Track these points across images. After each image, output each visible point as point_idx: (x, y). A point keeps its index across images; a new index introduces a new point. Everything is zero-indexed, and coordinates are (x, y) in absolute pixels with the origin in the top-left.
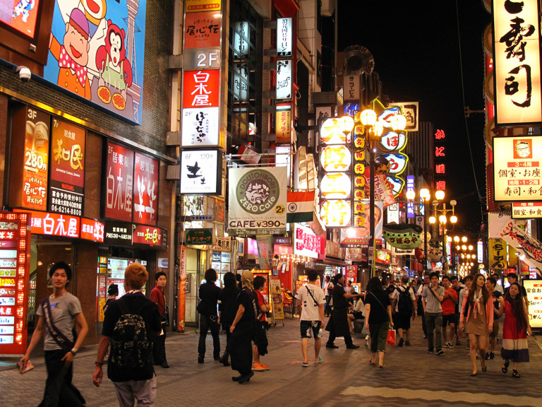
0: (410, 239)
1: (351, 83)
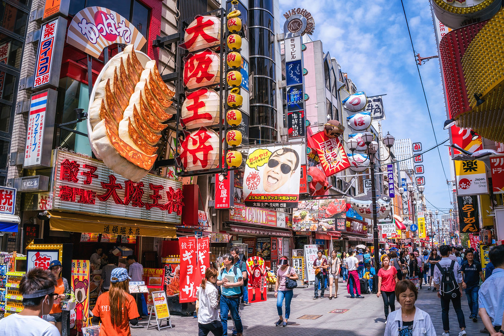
1: (292, 45)
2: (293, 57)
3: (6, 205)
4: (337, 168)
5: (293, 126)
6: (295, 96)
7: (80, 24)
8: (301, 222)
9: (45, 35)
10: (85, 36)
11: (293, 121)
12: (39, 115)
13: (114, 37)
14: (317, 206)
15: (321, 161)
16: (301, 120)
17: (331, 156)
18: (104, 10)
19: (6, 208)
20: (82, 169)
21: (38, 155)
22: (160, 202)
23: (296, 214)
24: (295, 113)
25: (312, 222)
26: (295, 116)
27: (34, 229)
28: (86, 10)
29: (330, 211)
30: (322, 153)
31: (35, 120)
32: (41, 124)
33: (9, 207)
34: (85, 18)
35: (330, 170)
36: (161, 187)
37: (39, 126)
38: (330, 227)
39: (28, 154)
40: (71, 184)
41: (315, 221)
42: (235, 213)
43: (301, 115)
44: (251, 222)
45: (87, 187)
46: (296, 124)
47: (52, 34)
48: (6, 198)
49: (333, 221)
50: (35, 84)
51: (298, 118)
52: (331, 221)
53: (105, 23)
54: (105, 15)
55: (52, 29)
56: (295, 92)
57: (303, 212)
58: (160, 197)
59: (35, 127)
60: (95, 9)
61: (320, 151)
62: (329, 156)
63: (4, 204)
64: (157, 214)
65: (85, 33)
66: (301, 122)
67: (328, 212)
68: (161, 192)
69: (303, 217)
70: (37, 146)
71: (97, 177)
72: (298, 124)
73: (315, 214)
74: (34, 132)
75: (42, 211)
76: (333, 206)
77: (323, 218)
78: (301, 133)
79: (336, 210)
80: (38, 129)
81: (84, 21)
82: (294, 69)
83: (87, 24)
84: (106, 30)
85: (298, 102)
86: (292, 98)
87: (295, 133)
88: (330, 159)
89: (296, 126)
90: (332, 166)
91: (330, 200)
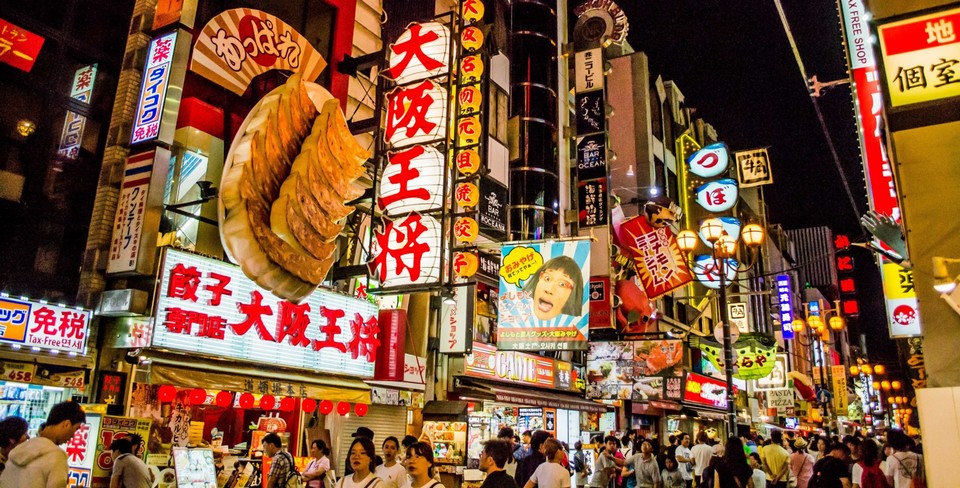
0: (753, 359)
1: (587, 64)
2: (589, 85)
3: (73, 338)
4: (667, 283)
5: (587, 208)
6: (592, 155)
7: (214, 39)
8: (603, 382)
9: (155, 58)
10: (223, 59)
11: (587, 197)
12: (138, 189)
13: (271, 59)
14: (631, 353)
15: (639, 269)
16: (600, 195)
17: (656, 260)
18: (255, 13)
19: (72, 343)
20: (205, 280)
21: (133, 256)
22: (337, 338)
23: (594, 366)
24: (591, 183)
25: (623, 382)
26: (591, 189)
27: (118, 379)
28: (225, 16)
29: (654, 364)
30: (640, 256)
31: (132, 196)
32: (141, 204)
33: (77, 340)
34: (223, 27)
35: (655, 286)
36: (340, 313)
37: (137, 208)
38: (654, 392)
39: (116, 253)
40: (186, 305)
41: (627, 380)
42: (476, 362)
43: (600, 186)
44: (505, 379)
45: (212, 311)
46: (591, 203)
47: (166, 57)
48: (73, 325)
49: (660, 382)
50: (135, 137)
51: (597, 193)
52: (657, 380)
53: (257, 36)
54: (258, 22)
55: (166, 49)
56: (592, 146)
57: (606, 364)
58: (338, 330)
59: (131, 208)
60: (241, 13)
61: (638, 250)
62: (653, 261)
63: (69, 336)
64: (331, 360)
65: (223, 54)
66: (600, 200)
67: (650, 365)
68: (339, 322)
69: (606, 373)
70: (132, 240)
71: (229, 293)
72: (596, 204)
73: (628, 368)
74: (128, 216)
75: (133, 349)
76: (659, 353)
77: (642, 375)
78: (601, 219)
79: (665, 360)
80: (136, 212)
81: (222, 33)
82: (590, 105)
83: (226, 37)
84: (259, 47)
85: (597, 163)
86: (586, 156)
87: (591, 219)
88: (655, 266)
89: (592, 206)
90: (659, 279)
91: (653, 342)
